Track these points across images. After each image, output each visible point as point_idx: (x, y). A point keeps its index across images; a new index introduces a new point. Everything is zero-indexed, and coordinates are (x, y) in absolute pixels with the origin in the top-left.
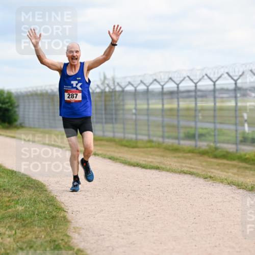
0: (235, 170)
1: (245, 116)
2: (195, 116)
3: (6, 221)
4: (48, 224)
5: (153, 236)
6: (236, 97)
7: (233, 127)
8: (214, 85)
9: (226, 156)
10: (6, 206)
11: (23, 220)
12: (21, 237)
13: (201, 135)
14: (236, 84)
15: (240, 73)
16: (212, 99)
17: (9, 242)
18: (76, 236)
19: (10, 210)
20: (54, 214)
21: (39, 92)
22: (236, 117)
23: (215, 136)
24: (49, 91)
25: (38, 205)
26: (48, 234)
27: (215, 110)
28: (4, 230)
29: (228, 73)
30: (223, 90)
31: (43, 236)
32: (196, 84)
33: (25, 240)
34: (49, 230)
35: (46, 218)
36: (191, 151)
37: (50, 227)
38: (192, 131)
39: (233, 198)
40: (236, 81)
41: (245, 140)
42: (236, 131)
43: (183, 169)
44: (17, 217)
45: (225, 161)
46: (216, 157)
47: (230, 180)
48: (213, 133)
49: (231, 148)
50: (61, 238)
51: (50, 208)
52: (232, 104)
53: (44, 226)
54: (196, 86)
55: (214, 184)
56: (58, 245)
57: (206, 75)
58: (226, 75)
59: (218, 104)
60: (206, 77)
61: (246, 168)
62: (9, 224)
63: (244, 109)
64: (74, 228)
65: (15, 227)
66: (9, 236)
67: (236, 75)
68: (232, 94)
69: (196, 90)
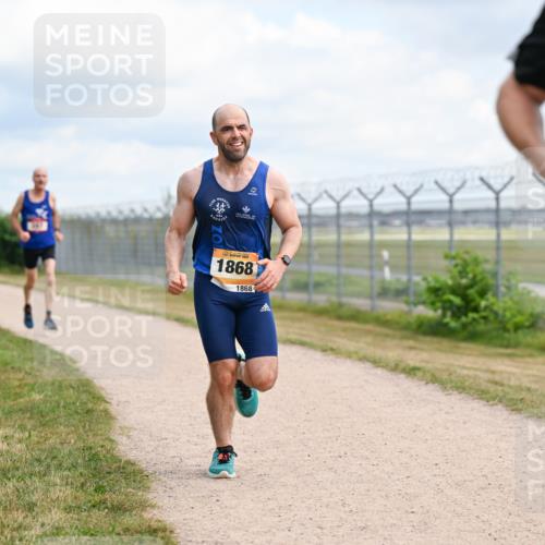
0: (369, 339)
1: (386, 254)
2: (309, 256)
3: (15, 417)
4: (80, 422)
5: (244, 441)
6: (371, 226)
7: (366, 273)
8: (338, 207)
9: (356, 316)
10: (16, 394)
11: (42, 416)
12: (38, 442)
13: (318, 285)
14: (371, 206)
15: (378, 189)
16: (334, 228)
17: (20, 451)
18: (124, 440)
19: (22, 400)
20: (90, 406)
21: (67, 218)
22: (371, 257)
23: (338, 285)
24: (83, 216)
25: (65, 392)
26: (79, 438)
27: (339, 245)
28: (12, 431)
29: (359, 190)
30: (352, 216)
31: (73, 441)
32: (310, 205)
33: (43, 447)
34: (81, 430)
35: (77, 413)
36: (302, 309)
37: (84, 427)
38: (303, 279)
39: (366, 381)
40: (371, 201)
41: (384, 292)
42: (372, 277)
43: (289, 337)
44: (31, 410)
45: (353, 325)
46: (340, 318)
47: (362, 354)
48: (335, 282)
49: (362, 304)
50: (101, 443)
51: (84, 397)
52: (364, 236)
53: (74, 426)
54: (310, 209)
55: (338, 360)
56: (96, 454)
57: (326, 192)
58: (356, 193)
59: (344, 237)
60: (325, 196)
61: (387, 336)
62: (19, 422)
63: (384, 245)
64: (120, 427)
65: (29, 427)
66: (20, 441)
67: (371, 192)
68: (365, 222)
69: (310, 216)
